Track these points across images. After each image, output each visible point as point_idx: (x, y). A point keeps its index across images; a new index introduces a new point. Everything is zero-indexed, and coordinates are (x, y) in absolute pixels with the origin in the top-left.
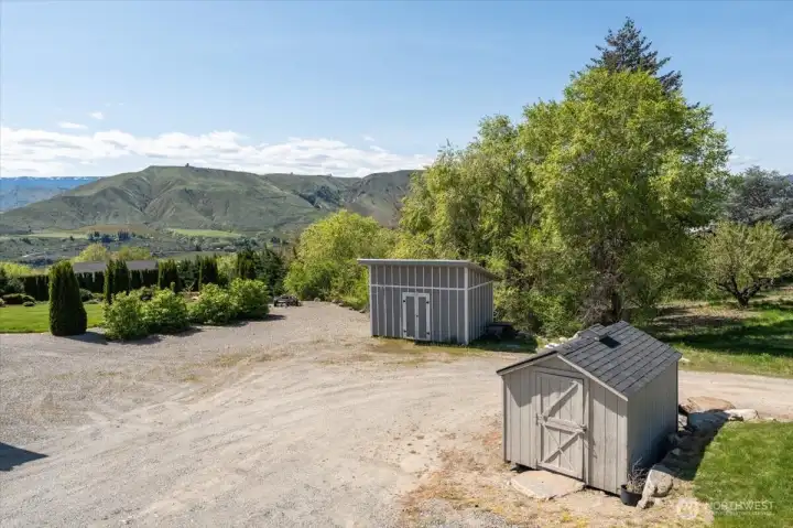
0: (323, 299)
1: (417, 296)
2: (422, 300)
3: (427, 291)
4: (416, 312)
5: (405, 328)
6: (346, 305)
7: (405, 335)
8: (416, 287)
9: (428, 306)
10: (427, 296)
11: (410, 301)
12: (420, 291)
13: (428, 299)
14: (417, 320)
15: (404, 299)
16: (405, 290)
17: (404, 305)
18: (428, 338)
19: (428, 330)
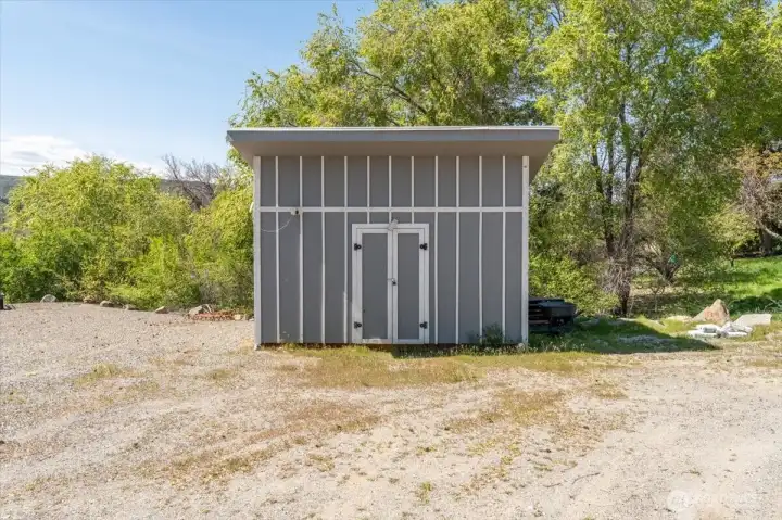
0: (61, 297)
1: (392, 233)
2: (408, 244)
3: (420, 218)
4: (392, 271)
5: (357, 316)
6: (118, 303)
7: (357, 335)
8: (390, 210)
9: (424, 256)
10: (422, 231)
11: (374, 245)
12: (403, 218)
13: (424, 238)
14: (392, 295)
15: (357, 239)
16: (361, 218)
17: (357, 256)
18: (424, 336)
19: (424, 316)
